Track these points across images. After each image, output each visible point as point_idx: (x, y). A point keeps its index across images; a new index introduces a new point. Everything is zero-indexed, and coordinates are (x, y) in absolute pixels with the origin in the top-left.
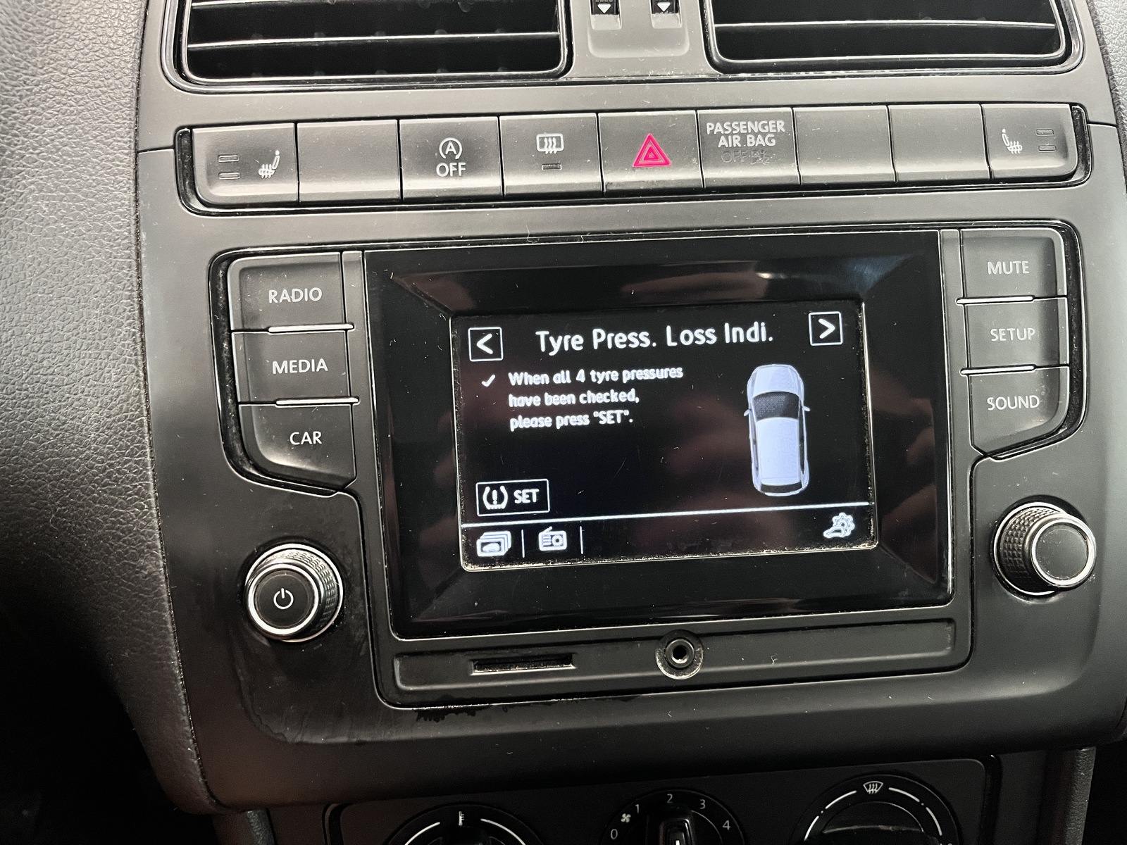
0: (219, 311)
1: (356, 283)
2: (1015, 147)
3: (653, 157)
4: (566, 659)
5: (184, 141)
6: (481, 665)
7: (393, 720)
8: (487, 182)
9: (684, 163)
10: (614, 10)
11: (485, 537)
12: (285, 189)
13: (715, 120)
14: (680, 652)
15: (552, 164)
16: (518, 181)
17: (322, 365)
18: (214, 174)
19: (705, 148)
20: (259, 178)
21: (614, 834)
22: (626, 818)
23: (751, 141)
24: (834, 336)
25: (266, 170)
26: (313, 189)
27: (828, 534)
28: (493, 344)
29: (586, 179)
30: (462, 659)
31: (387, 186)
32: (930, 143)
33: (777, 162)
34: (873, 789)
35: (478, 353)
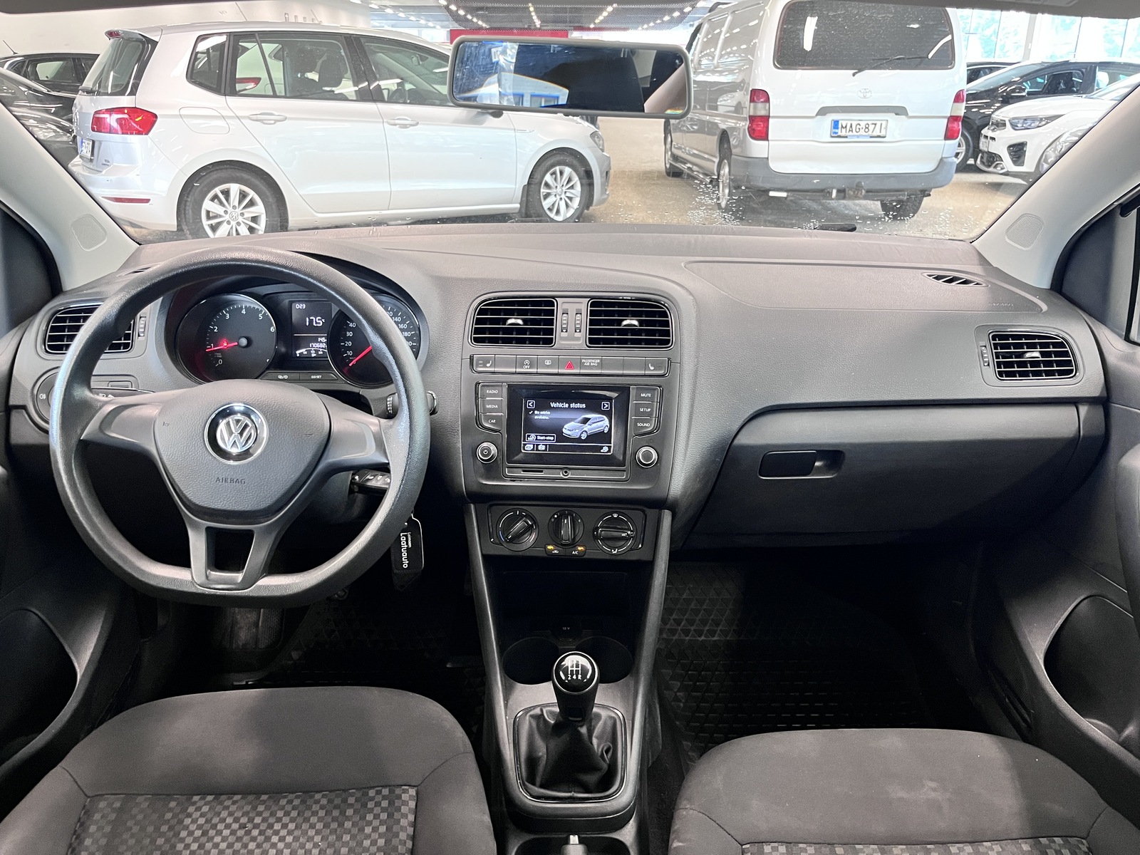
0: (477, 393)
1: (505, 390)
2: (652, 368)
3: (570, 366)
4: (542, 471)
5: (471, 358)
6: (524, 471)
7: (505, 481)
8: (534, 370)
9: (577, 369)
10: (566, 331)
11: (527, 445)
12: (492, 369)
13: (584, 359)
14: (566, 472)
15: (548, 367)
16: (540, 370)
17: (497, 406)
18: (478, 365)
19: (582, 365)
20: (487, 367)
21: (553, 520)
22: (556, 516)
23: (592, 364)
24: (607, 408)
25: (488, 365)
26: (497, 370)
27: (602, 451)
28: (533, 404)
29: (555, 371)
30: (520, 470)
31: (513, 370)
32: (631, 366)
33: (597, 369)
34: (615, 516)
35: (529, 406)
